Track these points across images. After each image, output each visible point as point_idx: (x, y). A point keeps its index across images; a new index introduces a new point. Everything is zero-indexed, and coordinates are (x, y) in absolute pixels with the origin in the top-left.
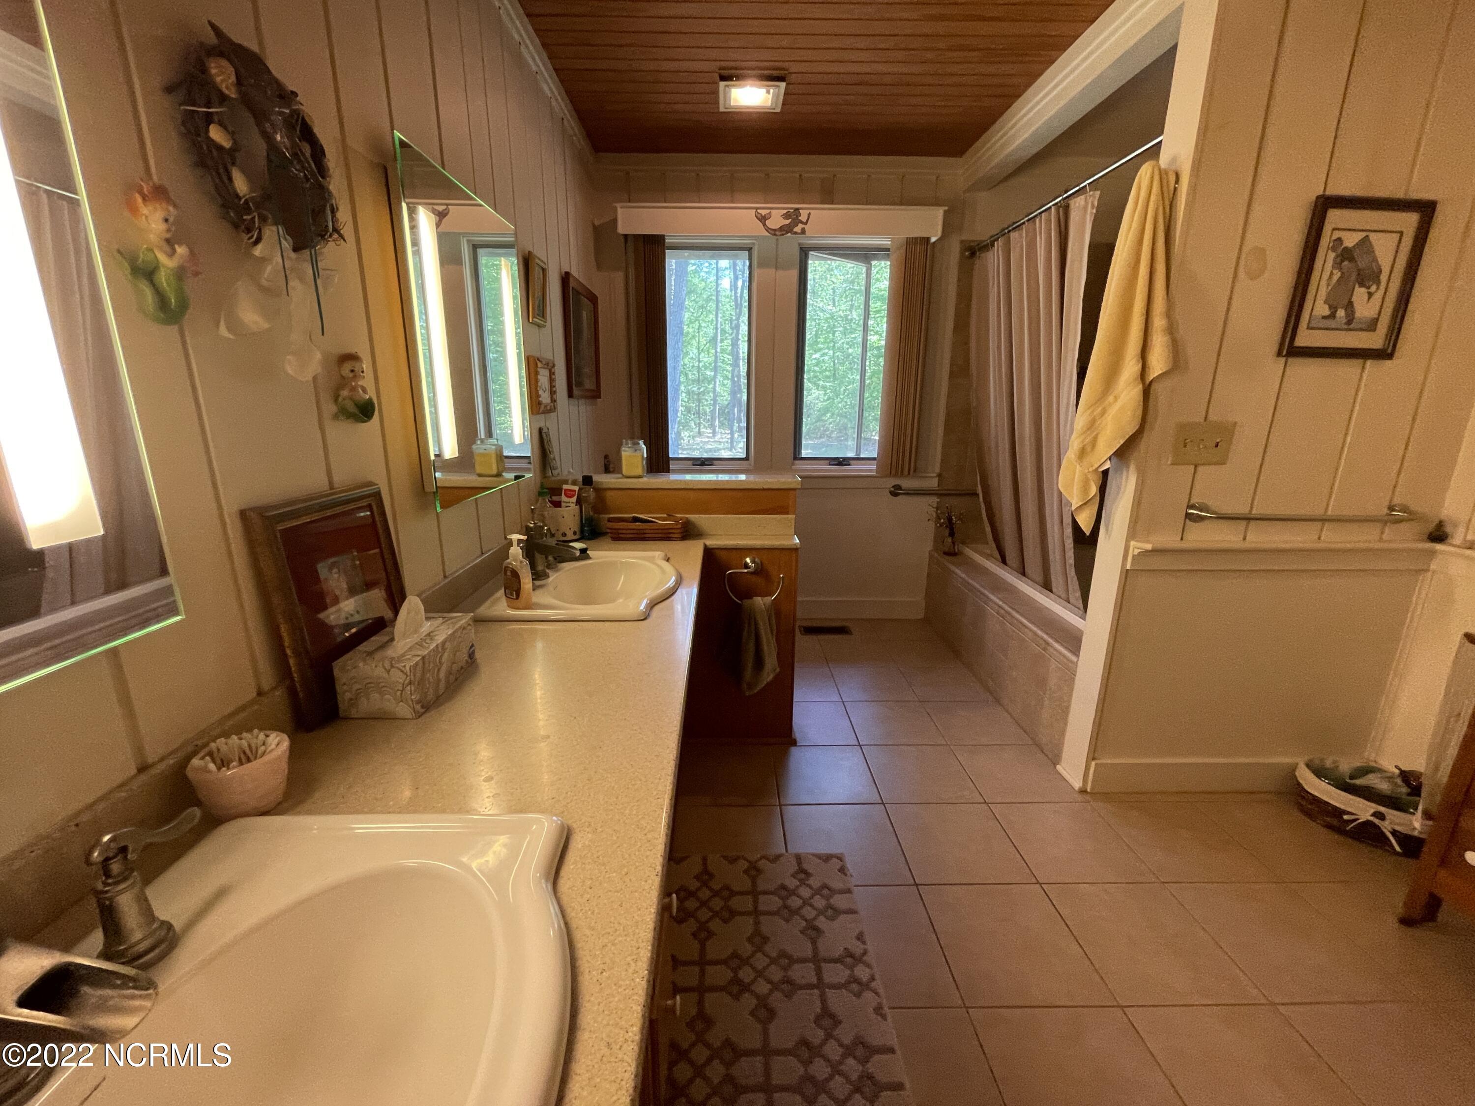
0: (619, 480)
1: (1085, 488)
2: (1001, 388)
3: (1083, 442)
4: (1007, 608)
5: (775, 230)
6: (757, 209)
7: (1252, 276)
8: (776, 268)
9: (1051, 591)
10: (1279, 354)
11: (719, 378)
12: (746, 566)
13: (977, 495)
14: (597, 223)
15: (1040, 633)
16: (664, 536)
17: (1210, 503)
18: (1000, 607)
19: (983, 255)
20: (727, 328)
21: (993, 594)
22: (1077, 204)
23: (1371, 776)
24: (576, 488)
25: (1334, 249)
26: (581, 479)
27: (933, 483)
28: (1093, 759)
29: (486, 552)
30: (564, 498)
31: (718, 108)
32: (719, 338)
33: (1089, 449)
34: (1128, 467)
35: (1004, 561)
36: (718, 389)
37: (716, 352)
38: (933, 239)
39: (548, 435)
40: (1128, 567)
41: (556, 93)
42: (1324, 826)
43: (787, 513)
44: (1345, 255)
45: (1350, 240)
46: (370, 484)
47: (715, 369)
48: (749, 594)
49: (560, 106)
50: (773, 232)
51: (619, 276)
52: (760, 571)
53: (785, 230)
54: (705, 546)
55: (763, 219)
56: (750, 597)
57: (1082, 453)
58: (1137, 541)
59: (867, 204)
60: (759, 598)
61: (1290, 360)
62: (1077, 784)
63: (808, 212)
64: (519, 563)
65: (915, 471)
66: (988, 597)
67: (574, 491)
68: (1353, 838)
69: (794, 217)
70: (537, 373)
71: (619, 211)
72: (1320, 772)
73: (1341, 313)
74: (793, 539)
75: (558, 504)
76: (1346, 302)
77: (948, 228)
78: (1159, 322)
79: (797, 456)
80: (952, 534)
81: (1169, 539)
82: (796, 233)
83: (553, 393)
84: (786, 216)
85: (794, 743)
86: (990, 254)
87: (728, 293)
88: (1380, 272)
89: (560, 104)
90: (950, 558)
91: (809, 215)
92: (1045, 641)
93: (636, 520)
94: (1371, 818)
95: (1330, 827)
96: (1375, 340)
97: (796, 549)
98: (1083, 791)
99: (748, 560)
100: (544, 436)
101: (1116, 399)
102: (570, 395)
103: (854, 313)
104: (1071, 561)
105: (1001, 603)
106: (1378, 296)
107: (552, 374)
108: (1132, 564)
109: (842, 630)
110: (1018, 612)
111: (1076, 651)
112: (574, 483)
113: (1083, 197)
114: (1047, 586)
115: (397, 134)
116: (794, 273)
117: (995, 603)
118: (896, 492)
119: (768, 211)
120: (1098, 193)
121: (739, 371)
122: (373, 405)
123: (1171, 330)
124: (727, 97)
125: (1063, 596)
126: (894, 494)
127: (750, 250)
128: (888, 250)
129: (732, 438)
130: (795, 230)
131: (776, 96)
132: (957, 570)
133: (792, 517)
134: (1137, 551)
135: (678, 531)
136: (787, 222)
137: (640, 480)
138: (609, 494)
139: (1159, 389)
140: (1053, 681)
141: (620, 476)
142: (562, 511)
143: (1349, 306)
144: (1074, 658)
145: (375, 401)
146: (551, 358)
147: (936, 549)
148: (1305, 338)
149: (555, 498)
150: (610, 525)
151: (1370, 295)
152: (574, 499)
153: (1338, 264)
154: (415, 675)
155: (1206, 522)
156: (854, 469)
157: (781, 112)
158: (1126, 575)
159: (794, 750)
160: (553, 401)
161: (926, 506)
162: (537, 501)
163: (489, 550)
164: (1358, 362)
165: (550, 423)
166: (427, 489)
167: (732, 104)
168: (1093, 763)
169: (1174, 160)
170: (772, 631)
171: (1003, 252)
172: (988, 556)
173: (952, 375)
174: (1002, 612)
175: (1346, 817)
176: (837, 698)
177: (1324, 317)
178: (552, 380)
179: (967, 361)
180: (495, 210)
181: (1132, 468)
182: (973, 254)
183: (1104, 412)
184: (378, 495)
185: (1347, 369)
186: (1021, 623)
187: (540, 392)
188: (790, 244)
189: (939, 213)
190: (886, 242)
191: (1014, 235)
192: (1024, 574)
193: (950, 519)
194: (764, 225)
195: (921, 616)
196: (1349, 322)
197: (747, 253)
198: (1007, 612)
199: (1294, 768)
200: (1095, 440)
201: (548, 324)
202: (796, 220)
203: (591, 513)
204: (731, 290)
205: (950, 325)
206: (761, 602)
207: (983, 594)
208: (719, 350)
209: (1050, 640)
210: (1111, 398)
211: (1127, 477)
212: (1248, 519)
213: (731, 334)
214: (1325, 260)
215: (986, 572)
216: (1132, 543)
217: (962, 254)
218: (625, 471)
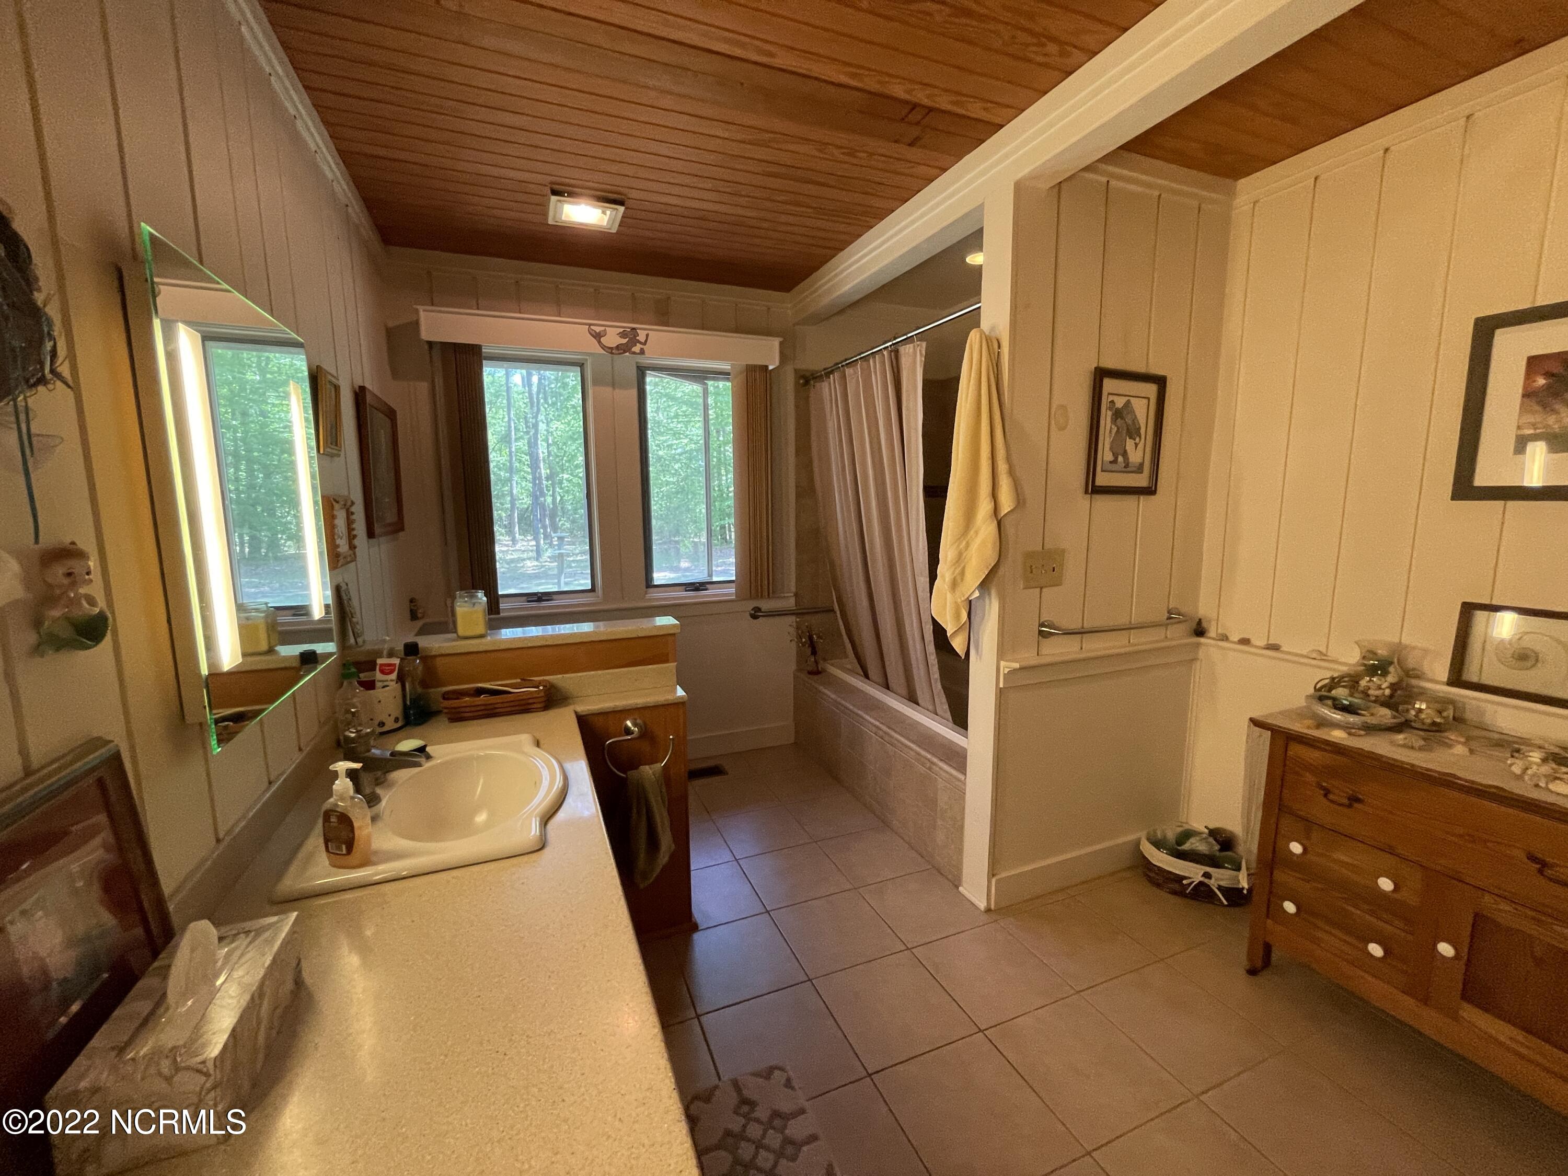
0: (454, 643)
1: (957, 616)
2: (849, 511)
3: (953, 573)
4: (884, 728)
5: (612, 348)
6: (590, 325)
7: (1062, 428)
8: (614, 388)
9: (918, 704)
10: (1086, 492)
11: (516, 478)
12: (628, 731)
13: (833, 611)
14: (391, 324)
15: (923, 753)
16: (523, 707)
17: (1057, 622)
18: (877, 727)
19: (818, 385)
20: (522, 426)
21: (867, 714)
22: (906, 351)
23: (1192, 840)
24: (396, 661)
25: (1110, 409)
26: (401, 648)
27: (790, 603)
28: (993, 875)
29: (278, 778)
30: (379, 676)
31: (547, 219)
32: (513, 437)
33: (959, 579)
34: (989, 594)
35: (867, 676)
36: (515, 492)
37: (511, 452)
38: (771, 368)
39: (347, 591)
40: (1001, 685)
41: (338, 174)
42: (1169, 893)
43: (667, 661)
44: (1118, 414)
45: (1120, 402)
46: (102, 742)
47: (511, 470)
48: (633, 763)
49: (344, 190)
50: (610, 350)
51: (423, 387)
52: (646, 734)
53: (622, 349)
54: (576, 712)
55: (598, 336)
56: (636, 768)
57: (954, 585)
58: (1007, 661)
59: (703, 329)
60: (647, 767)
61: (1094, 496)
62: (982, 905)
63: (646, 332)
64: (349, 803)
65: (773, 592)
66: (863, 718)
67: (395, 665)
68: (1193, 899)
69: (631, 337)
70: (333, 517)
71: (422, 314)
72: (1158, 844)
73: (1120, 459)
74: (675, 691)
75: (370, 685)
76: (1122, 452)
77: (784, 358)
78: (1002, 467)
79: (649, 583)
80: (814, 653)
81: (1029, 657)
82: (634, 353)
83: (351, 537)
84: (623, 335)
85: (695, 928)
86: (825, 385)
87: (520, 389)
88: (1140, 428)
89: (342, 187)
90: (816, 677)
91: (647, 335)
92: (929, 760)
93: (480, 692)
94: (1202, 879)
95: (1174, 893)
96: (1141, 481)
97: (683, 703)
98: (988, 910)
99: (629, 723)
100: (343, 594)
101: (977, 533)
102: (371, 534)
103: (661, 415)
104: (936, 675)
105: (877, 723)
106: (1141, 446)
107: (349, 514)
108: (1004, 684)
109: (715, 771)
110: (896, 732)
111: (962, 768)
112: (391, 654)
113: (911, 345)
114: (912, 699)
115: (147, 228)
116: (634, 392)
117: (872, 724)
118: (756, 614)
119: (603, 328)
120: (924, 344)
121: (540, 473)
122: (106, 619)
123: (1011, 472)
124: (558, 211)
125: (931, 708)
126: (754, 617)
127: (582, 365)
128: (728, 374)
129: (538, 546)
130: (633, 349)
131: (612, 220)
132: (826, 691)
133: (672, 665)
134: (1007, 671)
135: (543, 699)
136: (625, 341)
137: (483, 640)
138: (439, 661)
139: (1007, 523)
140: (943, 799)
141: (455, 635)
142: (378, 693)
143: (1125, 454)
144: (961, 777)
145: (109, 615)
146: (346, 493)
147: (799, 670)
148: (1102, 479)
149: (363, 676)
150: (447, 703)
151: (1136, 445)
152: (394, 676)
153: (1114, 421)
154: (222, 1070)
155: (1056, 637)
156: (711, 593)
157: (617, 233)
158: (1001, 693)
159: (697, 937)
160: (352, 547)
161: (786, 627)
162: (341, 685)
163: (282, 774)
164: (1135, 497)
165: (348, 575)
166: (189, 719)
167: (563, 218)
168: (994, 881)
169: (993, 329)
170: (663, 802)
171: (840, 385)
172: (851, 672)
173: (798, 496)
174: (881, 733)
175: (1185, 882)
176: (729, 857)
177: (1111, 462)
178: (350, 523)
179: (811, 480)
180: (273, 316)
181: (993, 592)
182: (807, 382)
183: (968, 546)
184: (116, 760)
185: (1129, 502)
186: (902, 743)
187: (338, 542)
188: (626, 364)
189: (775, 343)
190: (725, 366)
191: (849, 371)
192: (888, 688)
193: (810, 638)
194: (599, 342)
195: (792, 740)
196: (1127, 466)
197: (579, 369)
198: (885, 733)
199: (1138, 843)
200: (963, 573)
201: (342, 454)
202: (634, 341)
203: (420, 690)
204: (524, 386)
205: (791, 450)
206: (650, 772)
207: (857, 715)
208: (513, 450)
209: (935, 760)
210: (972, 532)
211: (990, 603)
212: (1081, 632)
213: (527, 433)
214: (1106, 417)
215: (854, 690)
216: (1002, 663)
217: (797, 383)
218: (461, 631)
